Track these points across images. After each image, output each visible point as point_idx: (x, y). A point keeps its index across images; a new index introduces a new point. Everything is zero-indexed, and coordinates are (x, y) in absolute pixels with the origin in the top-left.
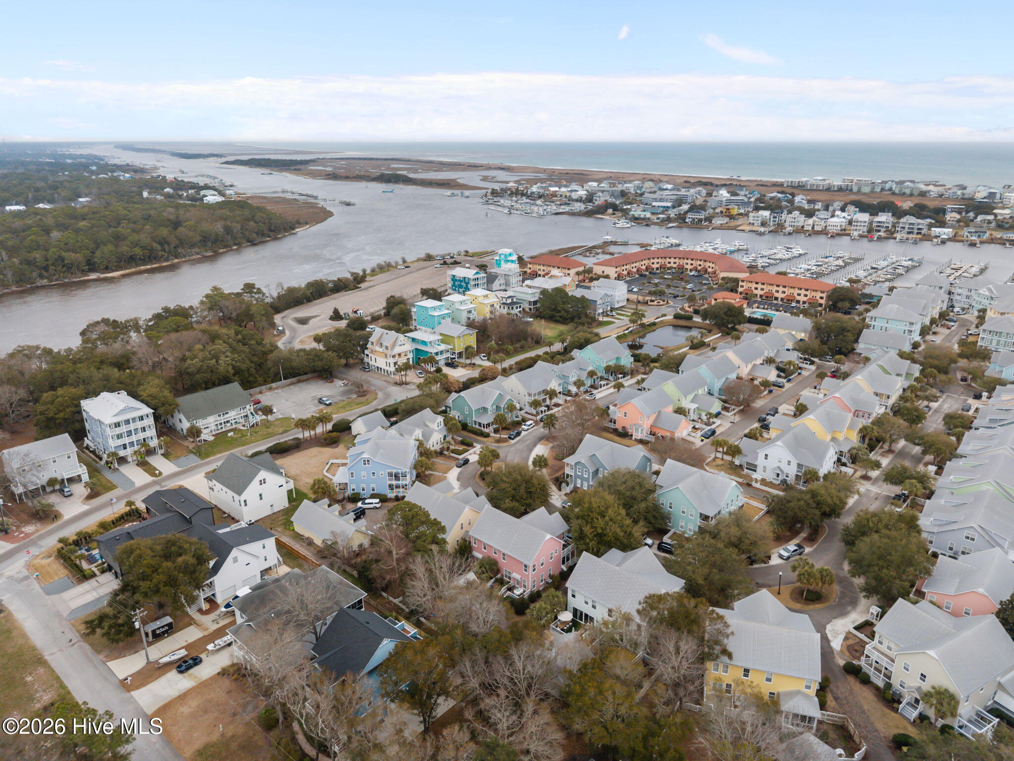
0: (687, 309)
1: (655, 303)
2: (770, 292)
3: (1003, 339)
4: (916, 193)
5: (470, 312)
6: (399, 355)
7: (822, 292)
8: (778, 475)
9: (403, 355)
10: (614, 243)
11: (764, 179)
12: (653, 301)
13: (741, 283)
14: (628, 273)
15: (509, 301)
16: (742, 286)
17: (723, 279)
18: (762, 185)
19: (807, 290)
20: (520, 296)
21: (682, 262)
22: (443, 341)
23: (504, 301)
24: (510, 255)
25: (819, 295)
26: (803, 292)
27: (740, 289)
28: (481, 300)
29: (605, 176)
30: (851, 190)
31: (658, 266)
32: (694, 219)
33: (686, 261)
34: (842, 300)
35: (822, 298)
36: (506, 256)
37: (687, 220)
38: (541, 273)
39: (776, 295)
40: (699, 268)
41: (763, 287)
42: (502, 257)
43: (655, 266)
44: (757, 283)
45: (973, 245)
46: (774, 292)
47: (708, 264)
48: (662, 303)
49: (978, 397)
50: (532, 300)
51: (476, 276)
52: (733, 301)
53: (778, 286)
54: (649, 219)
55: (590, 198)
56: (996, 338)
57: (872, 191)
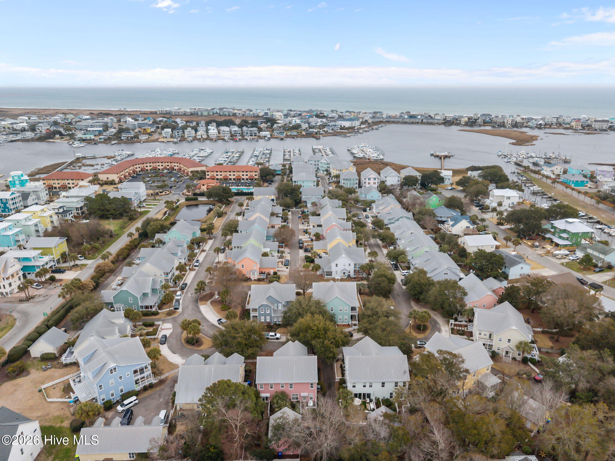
0: (187, 193)
1: (164, 193)
2: (226, 176)
3: (352, 182)
4: (231, 114)
5: (36, 225)
6: (12, 276)
7: (256, 172)
8: (344, 273)
9: (15, 275)
10: (84, 158)
11: (142, 110)
12: (161, 192)
13: (207, 173)
14: (125, 177)
15: (61, 210)
16: (208, 175)
17: (192, 172)
18: (144, 114)
19: (247, 172)
20: (68, 205)
21: (154, 165)
22: (43, 254)
23: (56, 211)
24: (22, 175)
25: (254, 174)
26: (245, 173)
27: (207, 177)
28: (39, 214)
29: (23, 112)
30: (197, 114)
31: (140, 169)
32: (128, 137)
33: (157, 164)
34: (268, 175)
35: (256, 175)
36: (19, 177)
37: (122, 138)
38: (71, 185)
39: (230, 177)
40: (168, 167)
41: (221, 173)
42: (16, 178)
43: (138, 170)
44: (217, 172)
45: (282, 139)
46: (228, 175)
47: (173, 164)
48: (168, 192)
49: (365, 210)
50: (79, 206)
51: (13, 196)
52: (214, 185)
53: (230, 172)
54: (94, 140)
55: (33, 128)
56: (349, 182)
57: (209, 114)
